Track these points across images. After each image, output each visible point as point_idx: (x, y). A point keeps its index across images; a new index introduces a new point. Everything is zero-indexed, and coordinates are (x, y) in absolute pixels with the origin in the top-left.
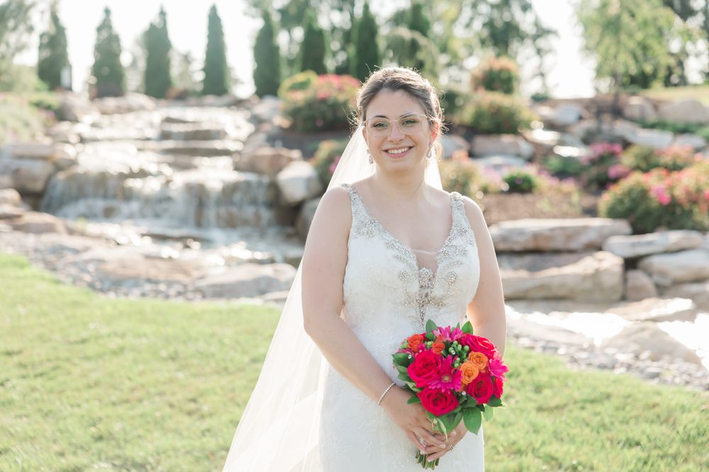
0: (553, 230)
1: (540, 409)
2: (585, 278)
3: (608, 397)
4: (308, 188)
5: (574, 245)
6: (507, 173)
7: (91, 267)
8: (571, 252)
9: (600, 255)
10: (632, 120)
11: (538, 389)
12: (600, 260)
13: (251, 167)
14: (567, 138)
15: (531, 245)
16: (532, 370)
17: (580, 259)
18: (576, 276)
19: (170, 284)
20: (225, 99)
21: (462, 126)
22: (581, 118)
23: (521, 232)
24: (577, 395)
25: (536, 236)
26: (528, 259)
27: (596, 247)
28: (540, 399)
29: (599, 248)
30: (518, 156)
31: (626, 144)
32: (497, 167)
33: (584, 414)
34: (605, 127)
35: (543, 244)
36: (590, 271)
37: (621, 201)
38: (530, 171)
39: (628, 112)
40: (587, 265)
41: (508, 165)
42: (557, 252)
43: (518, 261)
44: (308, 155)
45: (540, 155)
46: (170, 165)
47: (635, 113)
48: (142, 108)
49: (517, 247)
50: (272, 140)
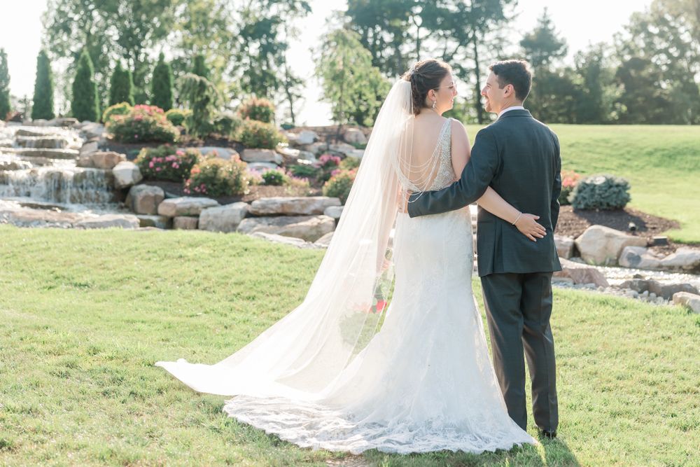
0: (293, 201)
1: (282, 262)
2: (312, 228)
3: (315, 257)
4: (133, 177)
5: (305, 212)
6: (265, 172)
7: (5, 216)
8: (304, 215)
9: (321, 217)
10: (349, 143)
11: (281, 255)
12: (321, 219)
13: (92, 164)
14: (305, 153)
15: (280, 211)
16: (278, 249)
17: (310, 219)
18: (307, 226)
19: (62, 223)
20: (52, 121)
21: (234, 142)
22: (315, 140)
23: (275, 203)
24: (300, 256)
25: (283, 205)
26: (278, 219)
27: (319, 213)
28: (282, 259)
29: (322, 214)
30: (273, 162)
31: (344, 156)
32: (258, 169)
33: (303, 263)
34: (332, 147)
35: (287, 210)
36: (315, 224)
37: (336, 186)
38: (281, 171)
39: (347, 137)
40: (314, 221)
41: (266, 168)
42: (296, 215)
43: (271, 220)
44: (131, 158)
45: (288, 162)
47: (352, 138)
49: (272, 212)
50: (102, 147)
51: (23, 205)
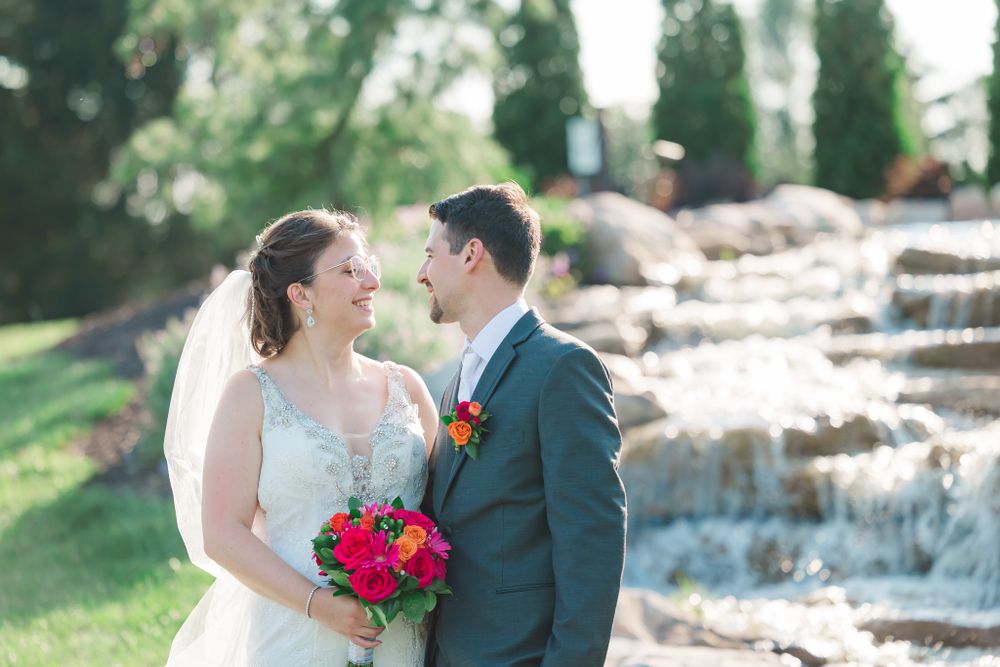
46: (936, 403)
48: (826, 228)
51: (883, 632)
